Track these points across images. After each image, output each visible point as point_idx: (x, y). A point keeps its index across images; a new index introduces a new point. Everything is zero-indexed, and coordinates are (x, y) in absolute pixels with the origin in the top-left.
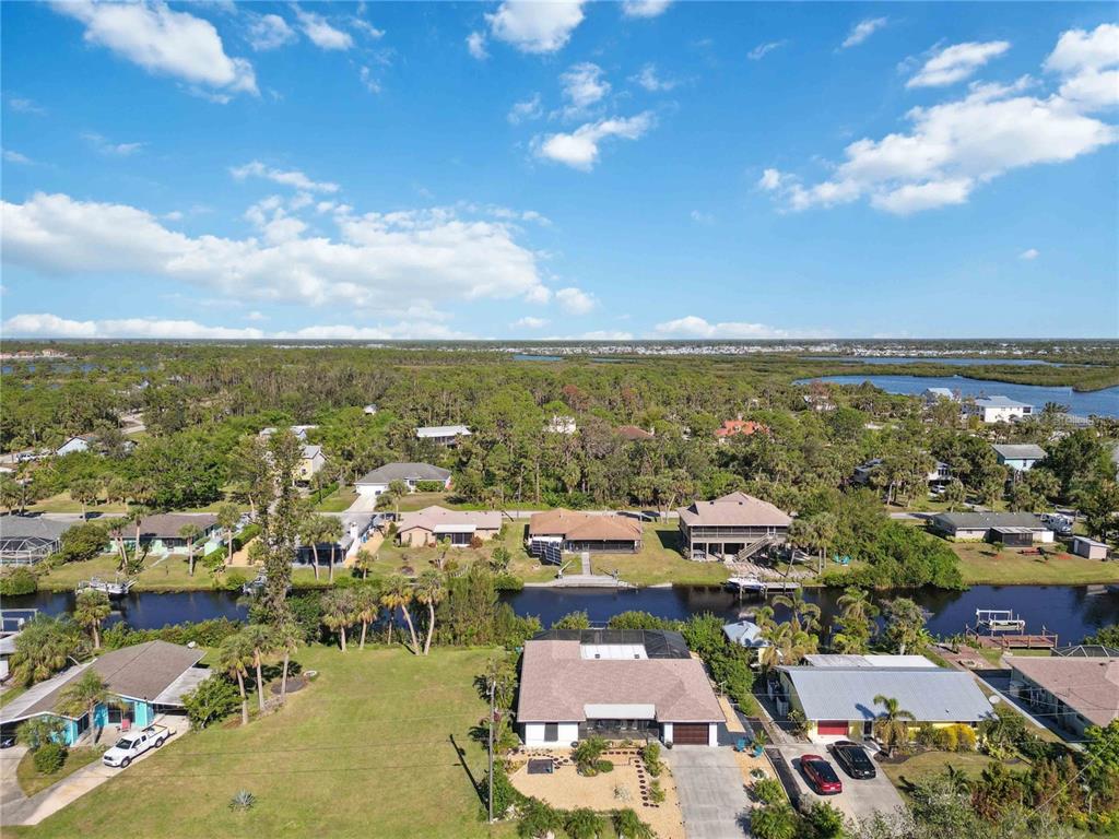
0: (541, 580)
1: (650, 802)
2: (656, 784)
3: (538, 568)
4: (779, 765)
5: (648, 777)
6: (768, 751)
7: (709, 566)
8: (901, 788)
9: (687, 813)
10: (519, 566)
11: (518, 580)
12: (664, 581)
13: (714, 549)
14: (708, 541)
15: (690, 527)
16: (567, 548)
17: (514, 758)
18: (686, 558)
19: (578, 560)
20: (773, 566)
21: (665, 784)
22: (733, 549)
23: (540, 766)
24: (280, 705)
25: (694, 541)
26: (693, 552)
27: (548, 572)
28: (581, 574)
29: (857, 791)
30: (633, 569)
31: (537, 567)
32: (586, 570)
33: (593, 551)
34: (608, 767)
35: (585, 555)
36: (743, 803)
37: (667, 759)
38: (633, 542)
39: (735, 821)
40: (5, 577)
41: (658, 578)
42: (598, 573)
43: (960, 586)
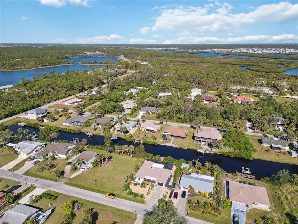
1: (147, 194)
2: (150, 191)
3: (162, 140)
4: (172, 193)
6: (172, 189)
7: (197, 145)
8: (188, 201)
9: (152, 197)
10: (159, 139)
11: (157, 143)
14: (198, 139)
19: (171, 139)
23: (135, 184)
24: (106, 165)
26: (195, 141)
28: (170, 143)
29: (180, 199)
30: (181, 143)
34: (145, 187)
35: (173, 138)
37: (155, 188)
39: (158, 200)
40: (76, 129)
41: (185, 146)
42: (173, 143)
43: (250, 159)
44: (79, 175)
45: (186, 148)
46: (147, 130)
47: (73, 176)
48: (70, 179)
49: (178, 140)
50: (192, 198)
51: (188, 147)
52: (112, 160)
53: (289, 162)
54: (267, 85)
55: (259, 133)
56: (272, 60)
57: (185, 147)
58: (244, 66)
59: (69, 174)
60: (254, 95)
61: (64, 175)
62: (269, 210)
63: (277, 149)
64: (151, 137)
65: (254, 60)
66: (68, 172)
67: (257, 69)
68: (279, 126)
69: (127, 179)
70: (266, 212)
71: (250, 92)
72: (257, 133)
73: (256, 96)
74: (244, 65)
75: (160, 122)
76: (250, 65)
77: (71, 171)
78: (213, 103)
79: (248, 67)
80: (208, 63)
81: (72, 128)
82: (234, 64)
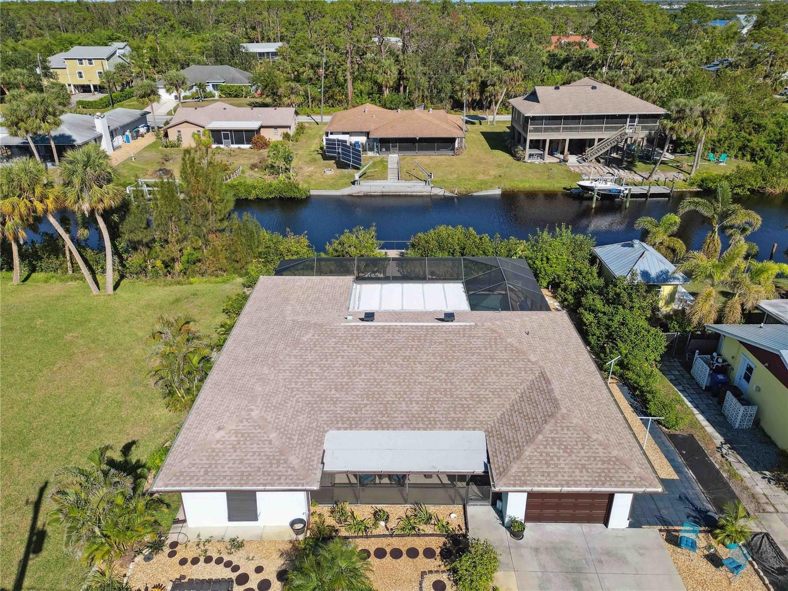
0: (333, 186)
7: (548, 168)
10: (308, 169)
11: (303, 185)
12: (492, 188)
13: (555, 147)
14: (548, 136)
15: (527, 118)
16: (371, 149)
18: (519, 159)
19: (383, 163)
20: (630, 167)
22: (579, 147)
25: (531, 136)
26: (528, 151)
27: (342, 177)
28: (386, 178)
30: (452, 173)
31: (331, 171)
32: (392, 174)
33: (402, 153)
35: (393, 158)
38: (452, 140)
41: (483, 182)
42: (407, 176)
45: (498, 192)
46: (217, 135)
49: (425, 159)
51: (509, 185)
57: (484, 184)
64: (253, 167)
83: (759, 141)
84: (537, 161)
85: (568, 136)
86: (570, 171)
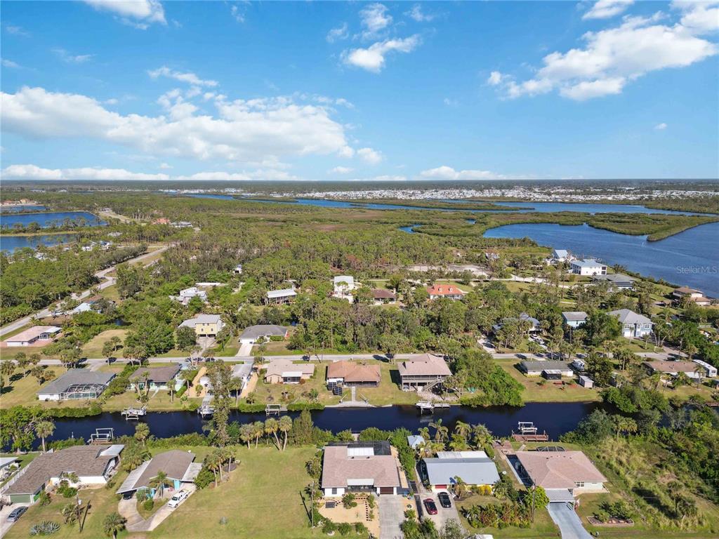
0: (333, 404)
1: (369, 519)
2: (371, 512)
3: (331, 397)
4: (418, 503)
5: (369, 509)
6: (415, 496)
7: (410, 393)
8: (460, 511)
9: (382, 523)
10: (323, 396)
11: (322, 404)
12: (389, 404)
13: (413, 385)
14: (410, 381)
15: (402, 375)
16: (345, 384)
17: (321, 502)
18: (400, 389)
19: (350, 391)
21: (375, 512)
22: (422, 385)
23: (330, 505)
24: (228, 478)
26: (403, 386)
27: (336, 399)
28: (351, 400)
29: (443, 513)
30: (375, 396)
32: (353, 398)
33: (357, 388)
34: (355, 505)
35: (353, 388)
36: (402, 518)
37: (377, 501)
38: (374, 383)
39: (398, 526)
40: (86, 406)
41: (386, 401)
42: (359, 398)
43: (521, 405)
44: (170, 518)
45: (391, 405)
46: (286, 379)
47: (155, 524)
48: (149, 533)
49: (366, 390)
50: (463, 503)
51: (395, 402)
52: (239, 464)
53: (585, 397)
54: (470, 260)
55: (508, 353)
56: (450, 213)
58: (407, 226)
59: (138, 521)
60: (457, 282)
61: (127, 527)
62: (605, 491)
63: (554, 379)
64: (303, 395)
65: (419, 213)
66: (135, 518)
67: (434, 231)
68: (535, 335)
69: (303, 499)
70: (603, 495)
71: (447, 276)
72: (504, 353)
73: (462, 283)
74: (406, 224)
75: (301, 356)
76: (415, 224)
77: (140, 513)
78: (390, 303)
79: (415, 227)
80: (331, 221)
81: (72, 406)
82: (385, 223)
83: (486, 384)
84: (407, 390)
85: (417, 381)
86: (417, 396)
